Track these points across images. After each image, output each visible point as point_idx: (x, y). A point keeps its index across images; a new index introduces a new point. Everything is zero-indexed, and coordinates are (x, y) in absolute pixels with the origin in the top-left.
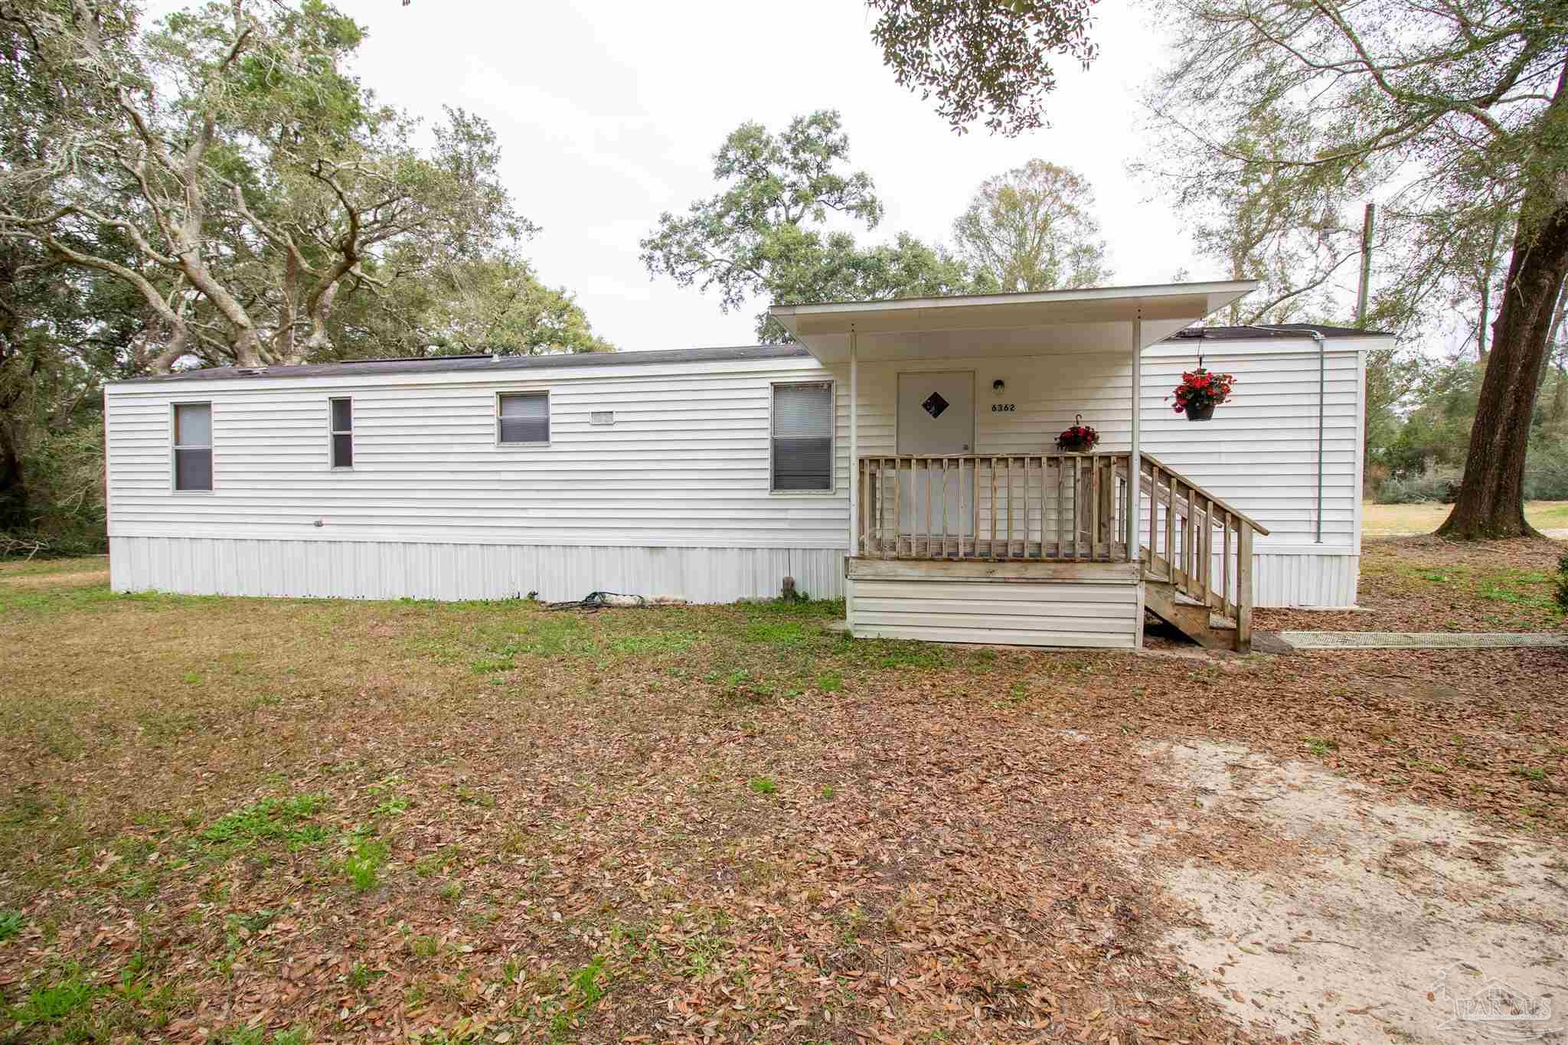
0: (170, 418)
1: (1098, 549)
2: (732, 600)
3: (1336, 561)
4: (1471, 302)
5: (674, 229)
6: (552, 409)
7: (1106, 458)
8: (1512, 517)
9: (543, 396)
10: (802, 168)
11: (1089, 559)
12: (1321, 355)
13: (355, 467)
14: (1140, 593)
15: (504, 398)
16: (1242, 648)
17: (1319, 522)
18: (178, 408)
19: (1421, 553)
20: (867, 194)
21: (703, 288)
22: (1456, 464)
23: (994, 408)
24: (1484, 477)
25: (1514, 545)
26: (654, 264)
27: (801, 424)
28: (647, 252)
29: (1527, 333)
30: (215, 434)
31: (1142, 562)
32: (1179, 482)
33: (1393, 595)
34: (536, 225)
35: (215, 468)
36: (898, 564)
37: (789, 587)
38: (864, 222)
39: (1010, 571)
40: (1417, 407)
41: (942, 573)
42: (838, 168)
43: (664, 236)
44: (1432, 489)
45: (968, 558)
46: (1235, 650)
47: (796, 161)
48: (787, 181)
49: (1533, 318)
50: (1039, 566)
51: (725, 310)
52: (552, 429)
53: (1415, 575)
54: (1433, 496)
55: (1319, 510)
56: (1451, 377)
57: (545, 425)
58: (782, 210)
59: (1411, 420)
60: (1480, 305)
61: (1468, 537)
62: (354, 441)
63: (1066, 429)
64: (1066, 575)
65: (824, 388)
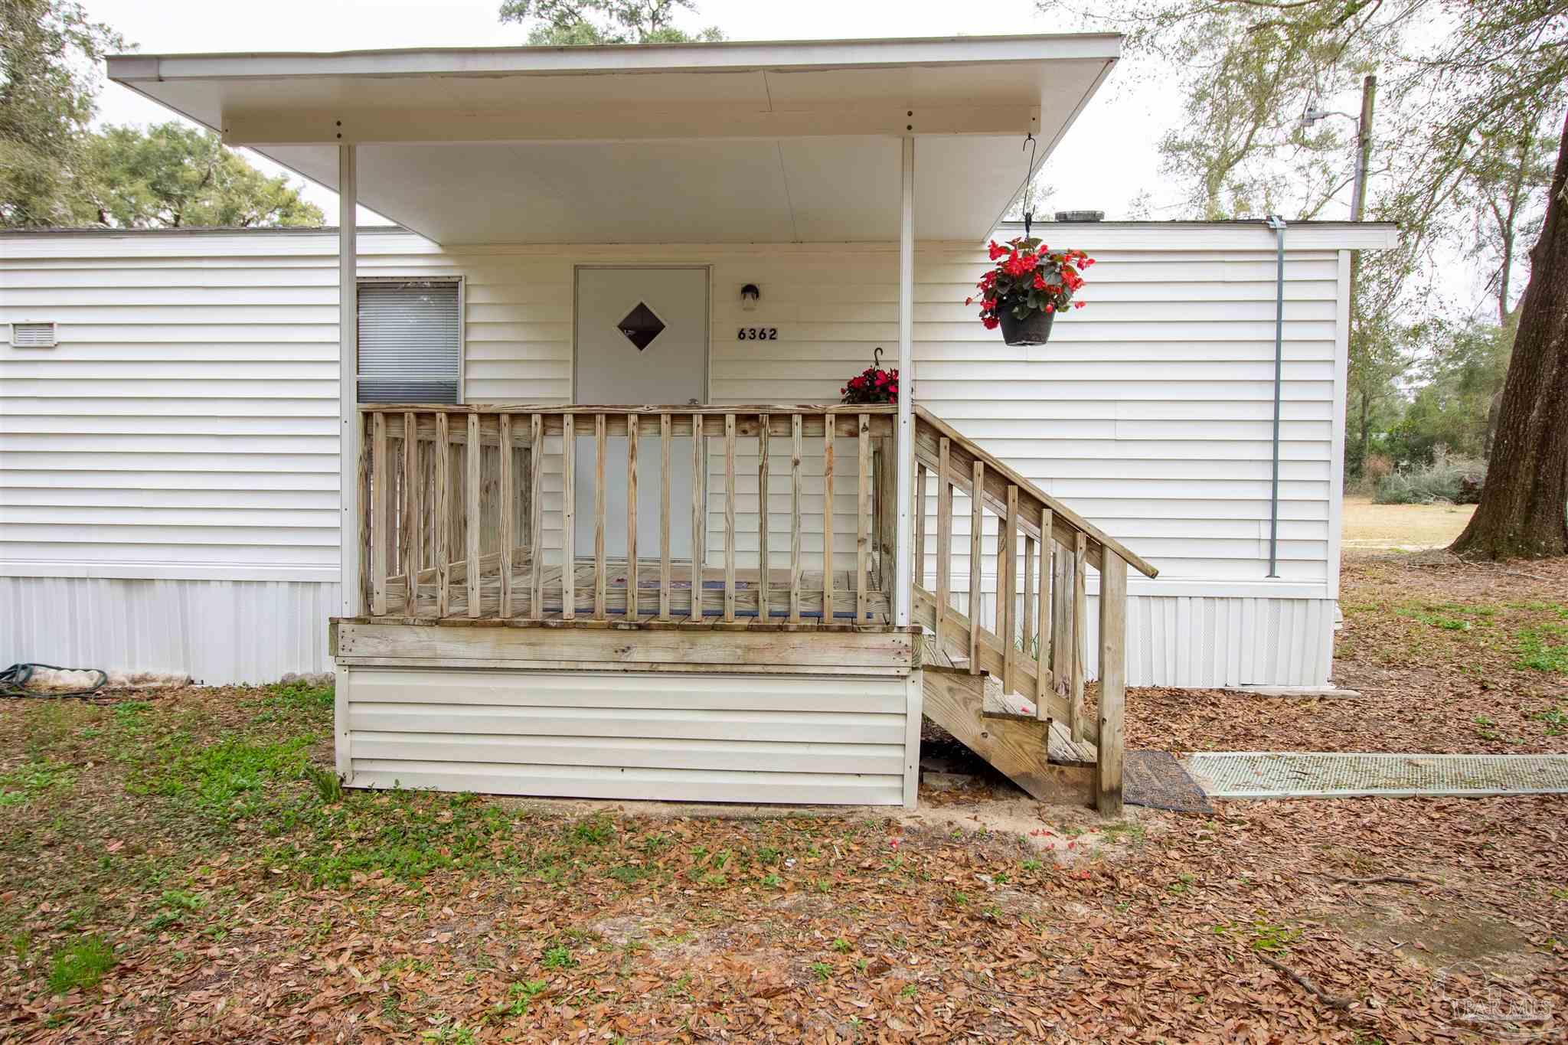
2: (274, 678)
3: (1298, 608)
4: (1490, 250)
8: (1552, 528)
11: (817, 624)
12: (1280, 256)
14: (913, 696)
16: (1104, 804)
17: (1273, 541)
19: (1430, 579)
22: (1472, 455)
23: (741, 335)
24: (1516, 471)
25: (1555, 568)
27: (406, 355)
31: (917, 629)
32: (988, 469)
33: (1389, 662)
36: (438, 632)
39: (658, 648)
40: (1425, 384)
41: (525, 651)
44: (1442, 486)
46: (1094, 807)
50: (718, 638)
53: (1423, 617)
54: (1444, 494)
55: (1274, 521)
56: (1465, 345)
59: (1417, 399)
60: (1502, 253)
61: (1494, 556)
64: (768, 657)
65: (446, 289)
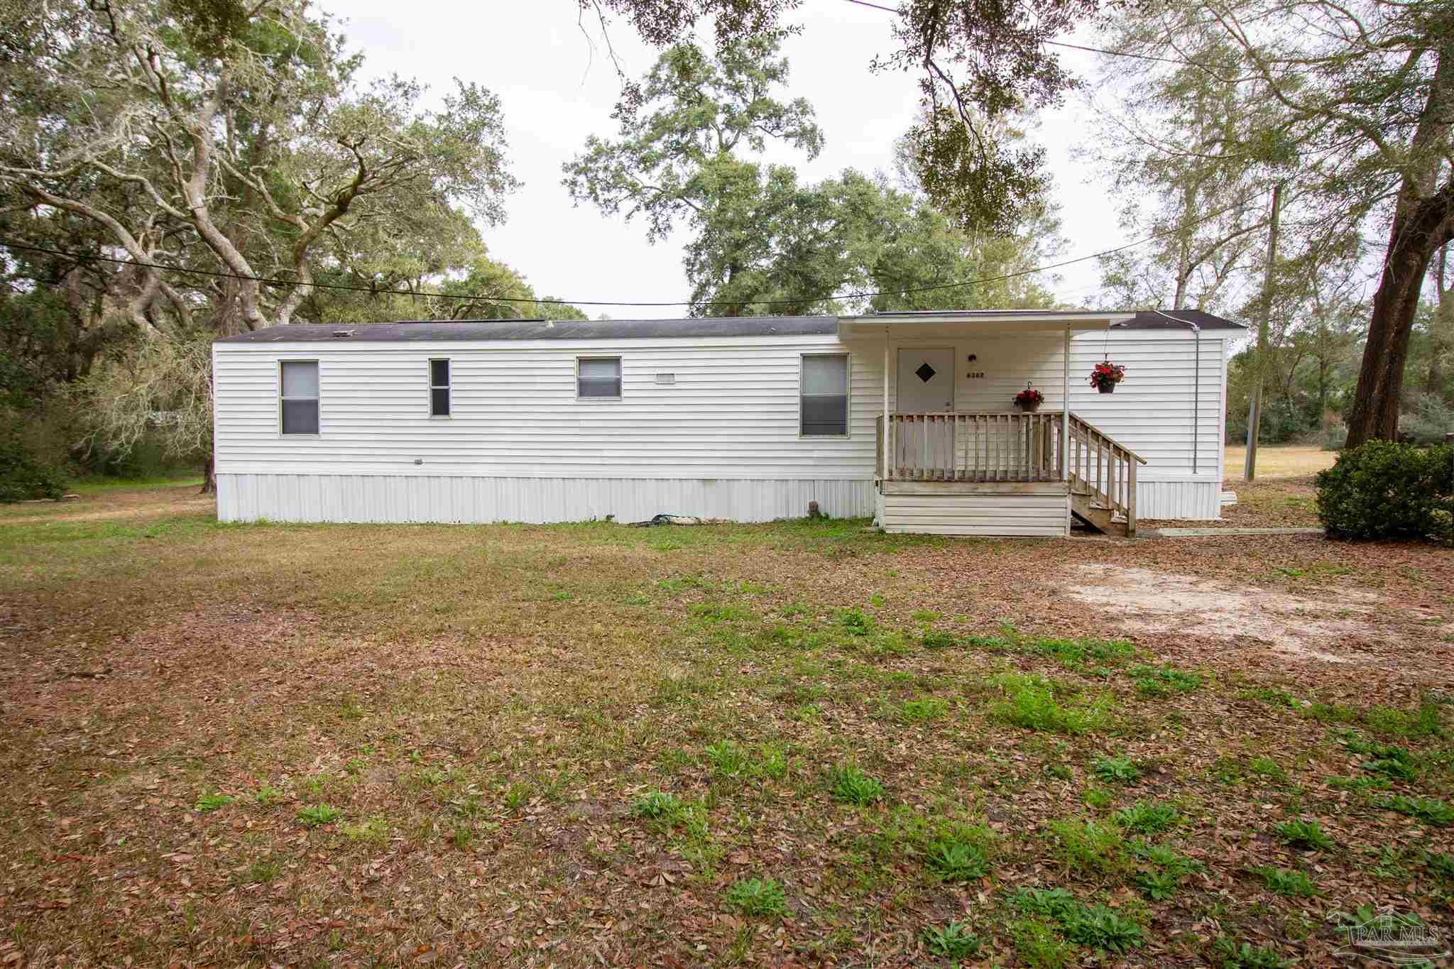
0: (277, 372)
1: (1043, 474)
2: (770, 519)
3: (1207, 486)
5: (599, 152)
6: (624, 372)
7: (1048, 416)
9: (616, 361)
10: (737, 89)
11: (1038, 480)
12: (1197, 342)
13: (452, 416)
14: (1068, 501)
15: (583, 361)
16: (1129, 534)
17: (1195, 459)
18: (284, 364)
20: (807, 121)
21: (628, 217)
23: (969, 376)
24: (1366, 426)
26: (577, 189)
27: (824, 385)
28: (570, 176)
29: (1399, 304)
30: (322, 387)
31: (1070, 482)
32: (1092, 432)
34: (519, 181)
35: (321, 416)
36: (915, 484)
37: (814, 509)
38: (804, 152)
39: (987, 488)
42: (776, 92)
43: (589, 160)
45: (961, 480)
46: (1124, 535)
47: (730, 82)
48: (721, 103)
49: (1404, 292)
51: (652, 240)
52: (624, 387)
55: (1195, 451)
57: (617, 384)
58: (713, 133)
62: (452, 394)
63: (1021, 391)
65: (841, 359)
